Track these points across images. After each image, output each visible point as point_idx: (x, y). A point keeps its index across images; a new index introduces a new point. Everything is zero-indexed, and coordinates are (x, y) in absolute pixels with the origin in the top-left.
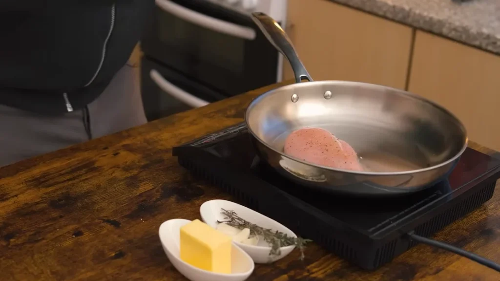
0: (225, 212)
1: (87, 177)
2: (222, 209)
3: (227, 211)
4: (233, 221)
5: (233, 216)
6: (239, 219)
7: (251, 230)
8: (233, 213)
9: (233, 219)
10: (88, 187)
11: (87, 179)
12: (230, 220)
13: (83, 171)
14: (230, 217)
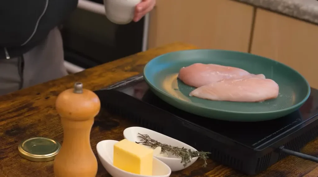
0: (141, 136)
1: (29, 114)
2: (139, 133)
3: (142, 135)
5: (147, 139)
6: (152, 141)
7: (162, 148)
8: (147, 136)
9: (147, 140)
10: (31, 121)
11: (29, 116)
12: (145, 141)
13: (26, 109)
14: (145, 139)
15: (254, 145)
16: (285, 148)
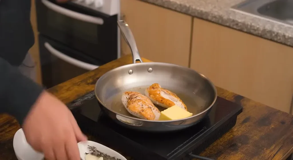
0: (90, 147)
1: (10, 129)
2: (88, 145)
3: (91, 147)
4: (94, 152)
5: (94, 150)
6: (98, 151)
7: (104, 158)
8: (94, 148)
9: (94, 151)
10: (10, 136)
11: (10, 131)
12: (92, 152)
13: (6, 127)
14: (93, 150)
15: (168, 155)
16: (193, 154)
